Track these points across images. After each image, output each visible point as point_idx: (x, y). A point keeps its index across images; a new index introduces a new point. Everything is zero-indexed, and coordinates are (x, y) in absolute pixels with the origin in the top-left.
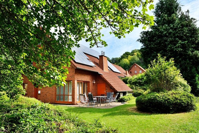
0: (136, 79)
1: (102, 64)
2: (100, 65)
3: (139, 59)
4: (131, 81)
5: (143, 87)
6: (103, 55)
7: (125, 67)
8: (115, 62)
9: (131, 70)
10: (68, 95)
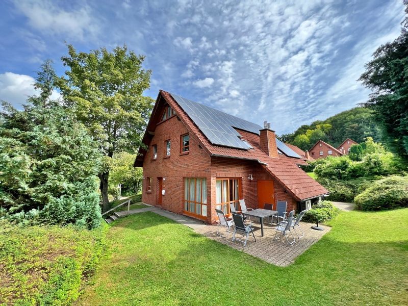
0: (331, 166)
1: (266, 144)
2: (263, 146)
3: (324, 134)
4: (320, 171)
5: (347, 182)
6: (267, 128)
7: (303, 146)
8: (286, 141)
9: (313, 151)
10: (202, 204)
